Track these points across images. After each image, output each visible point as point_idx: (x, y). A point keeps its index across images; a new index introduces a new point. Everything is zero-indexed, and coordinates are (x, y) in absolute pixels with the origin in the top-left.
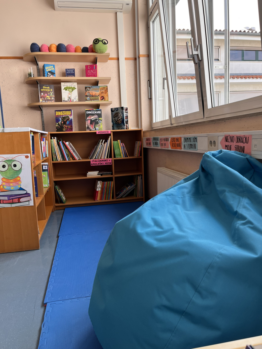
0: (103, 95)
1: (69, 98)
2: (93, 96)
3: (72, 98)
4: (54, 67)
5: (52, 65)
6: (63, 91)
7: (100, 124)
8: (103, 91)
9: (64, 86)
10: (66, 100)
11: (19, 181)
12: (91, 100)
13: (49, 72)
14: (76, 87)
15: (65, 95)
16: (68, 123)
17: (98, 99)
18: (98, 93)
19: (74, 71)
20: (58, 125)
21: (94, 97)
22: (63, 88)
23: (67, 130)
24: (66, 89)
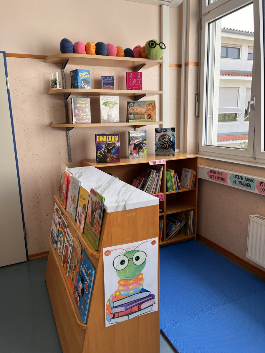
0: (150, 112)
1: (109, 116)
2: (138, 114)
3: (113, 117)
4: (89, 73)
5: (86, 71)
6: (102, 107)
7: (144, 148)
8: (150, 107)
9: (103, 100)
10: (106, 118)
11: (142, 279)
12: (135, 119)
13: (83, 80)
14: (118, 102)
15: (104, 112)
16: (113, 151)
17: (144, 118)
18: (143, 110)
19: (113, 79)
20: (100, 153)
21: (139, 116)
22: (102, 102)
23: (112, 161)
24: (105, 104)
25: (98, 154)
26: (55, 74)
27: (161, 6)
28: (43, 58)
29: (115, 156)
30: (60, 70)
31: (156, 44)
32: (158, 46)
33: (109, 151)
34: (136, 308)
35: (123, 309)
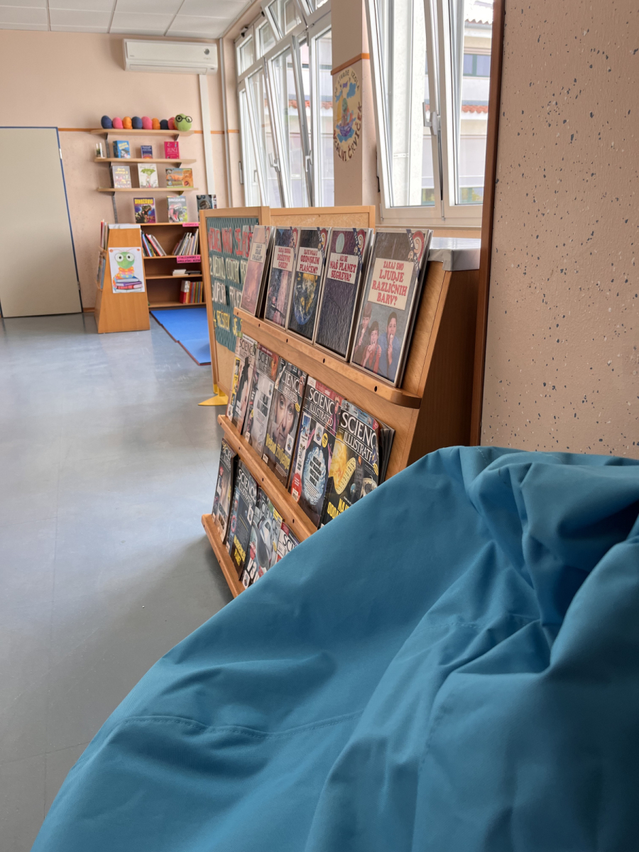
0: (187, 179)
1: (148, 182)
2: (175, 181)
3: (151, 183)
4: (128, 144)
5: (125, 142)
6: (140, 174)
7: (184, 214)
8: (187, 174)
9: (141, 167)
10: (145, 184)
11: (133, 270)
12: (173, 185)
13: (123, 150)
14: (155, 169)
15: (143, 179)
16: (149, 213)
17: (181, 184)
18: (181, 177)
19: (151, 148)
20: (139, 215)
21: (176, 182)
22: (140, 170)
23: (148, 222)
24: (143, 171)
25: (137, 216)
26: (100, 145)
27: (198, 75)
28: (88, 130)
29: (151, 217)
30: (103, 141)
31: (182, 118)
32: (184, 120)
33: (146, 213)
34: (131, 287)
35: (122, 285)
